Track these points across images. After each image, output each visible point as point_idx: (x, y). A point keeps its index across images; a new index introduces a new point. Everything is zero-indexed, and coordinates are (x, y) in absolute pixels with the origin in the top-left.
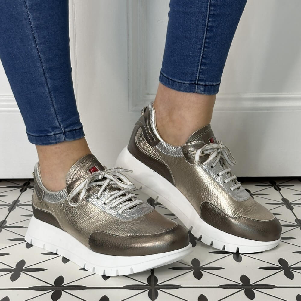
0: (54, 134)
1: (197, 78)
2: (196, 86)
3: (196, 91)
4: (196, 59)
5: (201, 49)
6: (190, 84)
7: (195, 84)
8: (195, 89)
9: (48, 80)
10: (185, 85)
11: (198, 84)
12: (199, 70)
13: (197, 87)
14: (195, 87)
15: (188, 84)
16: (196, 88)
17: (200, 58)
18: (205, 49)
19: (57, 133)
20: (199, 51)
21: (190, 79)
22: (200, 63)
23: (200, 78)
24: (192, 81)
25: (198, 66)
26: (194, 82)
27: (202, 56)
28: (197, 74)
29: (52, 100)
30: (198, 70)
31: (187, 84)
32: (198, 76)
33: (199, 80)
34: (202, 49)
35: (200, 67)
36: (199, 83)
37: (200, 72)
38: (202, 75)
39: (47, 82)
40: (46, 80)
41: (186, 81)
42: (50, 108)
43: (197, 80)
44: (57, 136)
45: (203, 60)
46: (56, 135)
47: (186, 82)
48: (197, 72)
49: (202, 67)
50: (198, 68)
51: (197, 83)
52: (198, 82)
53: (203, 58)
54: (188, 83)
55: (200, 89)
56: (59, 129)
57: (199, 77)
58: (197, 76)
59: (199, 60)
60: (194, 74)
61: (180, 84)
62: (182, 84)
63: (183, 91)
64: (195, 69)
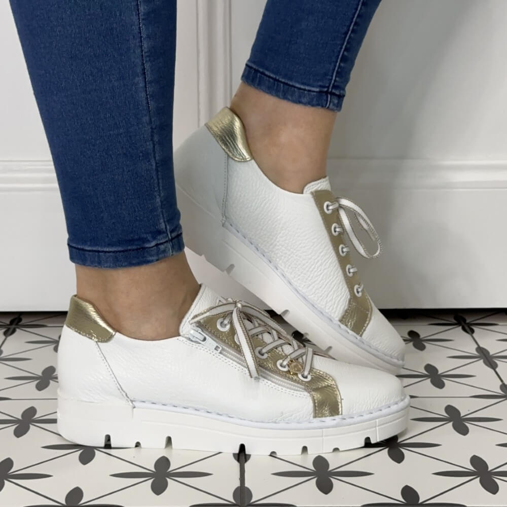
1: (333, 82)
2: (329, 96)
3: (328, 104)
4: (335, 50)
5: (346, 33)
6: (320, 92)
7: (327, 93)
8: (327, 100)
9: (156, 147)
10: (312, 94)
11: (332, 94)
12: (336, 69)
14: (327, 97)
15: (317, 92)
16: (329, 100)
17: (341, 48)
19: (161, 242)
20: (343, 36)
21: (320, 83)
22: (340, 57)
23: (336, 84)
24: (324, 87)
25: (337, 62)
26: (326, 89)
27: (346, 46)
28: (332, 76)
29: (159, 183)
30: (334, 69)
31: (314, 92)
32: (334, 78)
33: (334, 86)
35: (339, 64)
37: (337, 72)
38: (338, 77)
39: (154, 151)
40: (154, 147)
41: (314, 86)
42: (156, 197)
43: (331, 85)
44: (162, 247)
45: (346, 53)
46: (160, 246)
47: (313, 89)
48: (333, 73)
49: (342, 65)
50: (335, 66)
51: (330, 90)
52: (332, 90)
53: (346, 49)
54: (317, 90)
55: (334, 101)
57: (335, 81)
58: (331, 79)
59: (340, 52)
60: (328, 75)
61: (301, 91)
62: (306, 92)
63: (305, 104)
64: (332, 67)
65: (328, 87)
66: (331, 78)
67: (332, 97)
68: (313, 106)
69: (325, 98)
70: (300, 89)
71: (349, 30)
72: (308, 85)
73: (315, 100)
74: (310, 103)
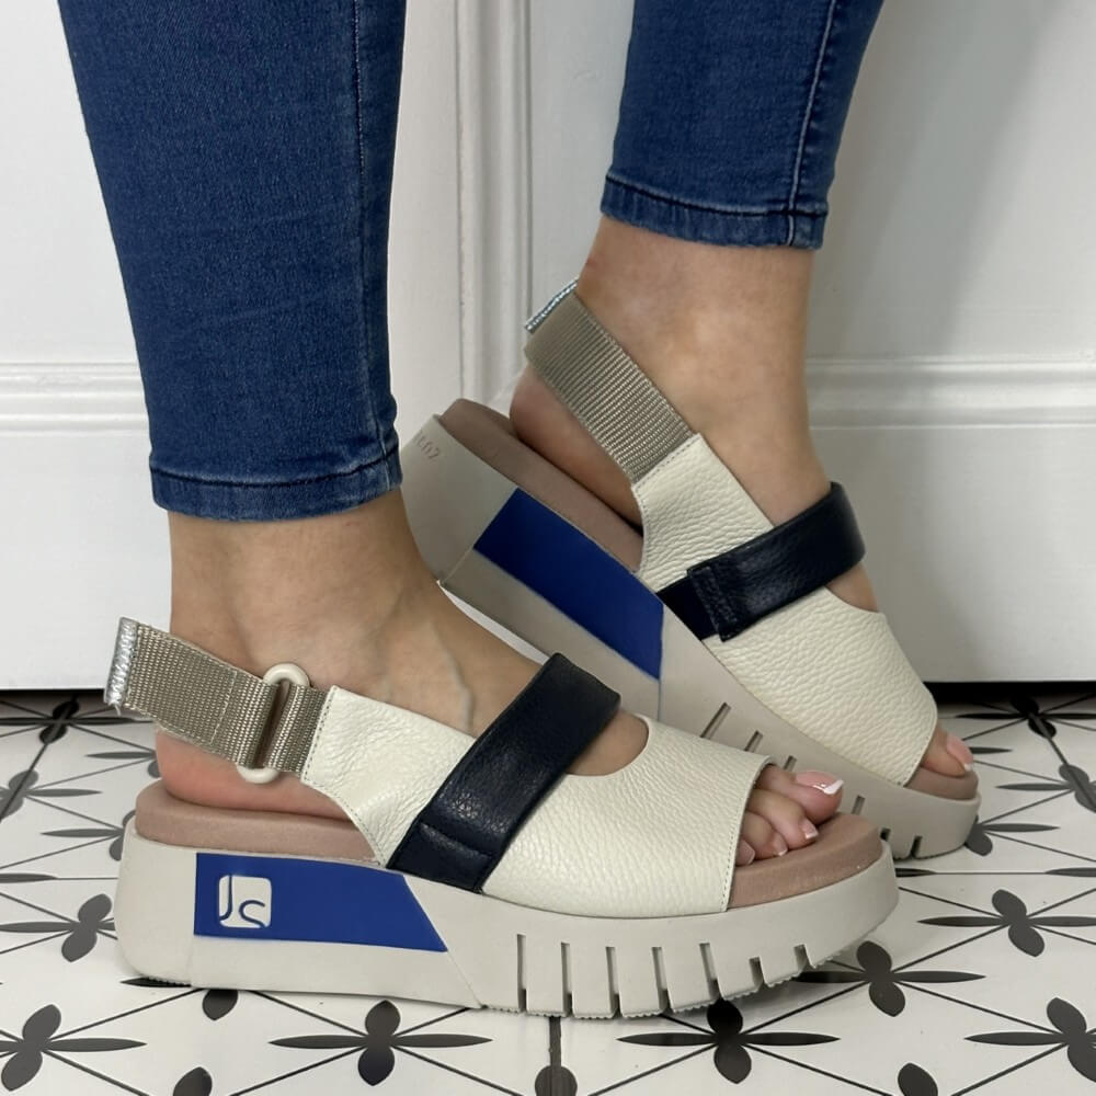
0: (360, 469)
1: (795, 189)
2: (791, 219)
3: (791, 235)
4: (791, 122)
5: (809, 82)
6: (771, 213)
7: (786, 212)
8: (788, 229)
10: (754, 219)
11: (796, 213)
12: (798, 160)
13: (795, 225)
14: (787, 223)
15: (763, 215)
16: (792, 227)
17: (803, 115)
18: (822, 85)
19: (369, 461)
20: (802, 89)
21: (767, 195)
22: (803, 133)
23: (801, 192)
24: (776, 201)
25: (797, 145)
26: (781, 207)
27: (812, 110)
28: (792, 177)
30: (794, 162)
31: (757, 215)
32: (796, 181)
33: (798, 198)
34: (812, 82)
35: (804, 148)
36: (799, 207)
37: (802, 167)
38: (807, 177)
41: (754, 204)
43: (792, 196)
44: (371, 473)
45: (814, 125)
46: (366, 471)
47: (754, 210)
48: (792, 170)
49: (810, 150)
50: (795, 154)
51: (791, 206)
52: (795, 206)
53: (814, 116)
54: (763, 210)
55: (801, 229)
56: (374, 446)
57: (799, 185)
58: (791, 184)
59: (801, 123)
60: (782, 176)
61: (728, 218)
62: (739, 218)
63: (741, 244)
64: (788, 157)
65: (786, 201)
66: (788, 181)
67: (798, 221)
68: (758, 244)
69: (782, 224)
70: (725, 213)
71: (813, 75)
72: (744, 202)
73: (762, 230)
74: (751, 241)
